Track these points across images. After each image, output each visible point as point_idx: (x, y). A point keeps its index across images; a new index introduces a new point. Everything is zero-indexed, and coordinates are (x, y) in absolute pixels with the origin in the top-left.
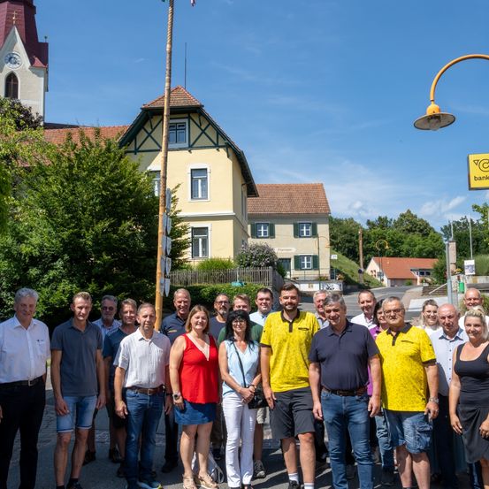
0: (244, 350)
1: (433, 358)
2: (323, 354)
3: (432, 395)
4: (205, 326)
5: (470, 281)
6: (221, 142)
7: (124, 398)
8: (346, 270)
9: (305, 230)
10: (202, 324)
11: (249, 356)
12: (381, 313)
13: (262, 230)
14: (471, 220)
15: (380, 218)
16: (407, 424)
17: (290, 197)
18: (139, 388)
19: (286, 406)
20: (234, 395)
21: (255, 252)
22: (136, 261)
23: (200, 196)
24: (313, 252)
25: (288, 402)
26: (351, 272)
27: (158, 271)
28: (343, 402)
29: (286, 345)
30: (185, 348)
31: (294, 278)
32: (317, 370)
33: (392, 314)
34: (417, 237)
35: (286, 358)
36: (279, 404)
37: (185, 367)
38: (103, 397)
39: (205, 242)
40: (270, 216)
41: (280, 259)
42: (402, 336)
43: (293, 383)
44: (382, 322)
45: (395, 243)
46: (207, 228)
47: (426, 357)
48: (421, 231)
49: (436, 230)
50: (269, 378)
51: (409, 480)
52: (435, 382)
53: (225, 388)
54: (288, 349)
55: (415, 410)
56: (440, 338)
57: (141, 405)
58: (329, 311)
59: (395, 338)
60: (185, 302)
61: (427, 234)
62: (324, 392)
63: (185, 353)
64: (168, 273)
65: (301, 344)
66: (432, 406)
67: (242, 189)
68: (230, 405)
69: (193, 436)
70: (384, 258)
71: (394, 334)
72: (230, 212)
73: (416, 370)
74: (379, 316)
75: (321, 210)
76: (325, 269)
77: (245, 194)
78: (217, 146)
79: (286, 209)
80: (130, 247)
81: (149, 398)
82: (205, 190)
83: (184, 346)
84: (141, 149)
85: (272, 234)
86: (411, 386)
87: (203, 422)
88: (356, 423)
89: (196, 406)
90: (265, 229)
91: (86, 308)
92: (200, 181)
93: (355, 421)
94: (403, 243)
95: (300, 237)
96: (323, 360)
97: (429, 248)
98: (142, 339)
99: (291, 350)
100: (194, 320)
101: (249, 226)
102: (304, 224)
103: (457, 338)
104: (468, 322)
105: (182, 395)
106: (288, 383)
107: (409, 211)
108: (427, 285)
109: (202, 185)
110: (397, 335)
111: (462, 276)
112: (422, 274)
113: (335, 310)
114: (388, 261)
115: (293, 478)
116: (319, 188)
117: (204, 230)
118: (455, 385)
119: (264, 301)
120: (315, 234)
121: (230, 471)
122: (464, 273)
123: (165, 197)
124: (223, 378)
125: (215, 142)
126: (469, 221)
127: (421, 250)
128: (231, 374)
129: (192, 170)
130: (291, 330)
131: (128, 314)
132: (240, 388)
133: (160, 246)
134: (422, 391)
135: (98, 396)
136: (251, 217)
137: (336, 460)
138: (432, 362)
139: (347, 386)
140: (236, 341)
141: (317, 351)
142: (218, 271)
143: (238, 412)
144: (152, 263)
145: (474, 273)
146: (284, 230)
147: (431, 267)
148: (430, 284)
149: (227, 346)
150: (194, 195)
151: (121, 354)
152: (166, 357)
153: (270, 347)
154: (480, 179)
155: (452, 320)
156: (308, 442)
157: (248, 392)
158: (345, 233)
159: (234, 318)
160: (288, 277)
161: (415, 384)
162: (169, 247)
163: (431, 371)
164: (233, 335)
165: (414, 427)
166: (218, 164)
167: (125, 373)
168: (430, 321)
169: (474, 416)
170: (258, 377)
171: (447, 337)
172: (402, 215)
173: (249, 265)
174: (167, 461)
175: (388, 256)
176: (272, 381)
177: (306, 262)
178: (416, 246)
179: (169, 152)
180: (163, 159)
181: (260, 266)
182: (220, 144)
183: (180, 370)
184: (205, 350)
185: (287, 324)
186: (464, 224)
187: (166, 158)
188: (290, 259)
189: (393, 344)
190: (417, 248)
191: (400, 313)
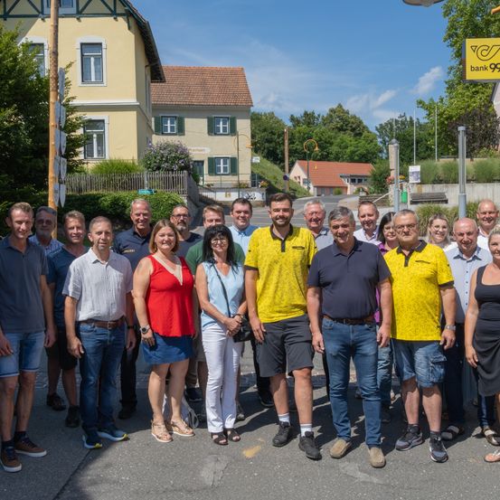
0: (226, 274)
1: (451, 280)
2: (327, 277)
3: (449, 322)
4: (173, 244)
5: (414, 190)
6: (120, 9)
7: (78, 335)
8: (269, 176)
9: (221, 125)
10: (169, 242)
11: (233, 281)
12: (388, 228)
13: (169, 125)
14: (411, 118)
15: (306, 114)
16: (420, 355)
17: (204, 83)
18: (96, 321)
19: (277, 338)
20: (216, 326)
21: (165, 153)
22: (21, 161)
23: (93, 80)
24: (231, 153)
25: (280, 333)
26: (275, 178)
27: (51, 174)
28: (351, 332)
29: (277, 267)
30: (152, 271)
31: (208, 185)
32: (317, 296)
33: (406, 229)
34: (347, 137)
35: (277, 283)
36: (268, 336)
37: (153, 295)
38: (51, 332)
39: (101, 138)
40: (178, 108)
41: (195, 161)
42: (416, 256)
43: (286, 312)
44: (389, 238)
45: (324, 144)
46: (103, 121)
47: (444, 279)
48: (353, 130)
49: (370, 130)
50: (257, 307)
51: (416, 416)
52: (452, 307)
53: (205, 319)
54: (280, 272)
55: (429, 339)
56: (455, 258)
57: (101, 341)
58: (337, 227)
59: (407, 258)
60: (144, 215)
61: (360, 134)
62: (326, 321)
63: (152, 278)
64: (63, 178)
65: (295, 266)
66: (449, 334)
67: (146, 72)
68: (212, 339)
69: (164, 376)
70: (311, 162)
71: (407, 253)
72: (133, 101)
73: (432, 294)
74: (386, 232)
75: (241, 102)
76: (245, 175)
77: (149, 78)
78: (114, 14)
79: (198, 99)
80: (11, 144)
81: (109, 333)
82: (99, 72)
83: (151, 269)
84: (12, 13)
85: (181, 130)
86: (426, 313)
87: (180, 359)
88: (365, 355)
89: (170, 340)
90: (172, 123)
91: (27, 222)
92: (92, 59)
93: (364, 352)
94: (332, 144)
95: (215, 134)
96: (327, 284)
97: (362, 151)
98: (97, 261)
99: (284, 273)
100: (158, 238)
101: (153, 119)
102: (220, 118)
103: (475, 258)
104: (493, 241)
105: (151, 328)
106: (280, 312)
107: (340, 106)
108: (364, 194)
109: (95, 64)
110: (410, 254)
111: (405, 184)
112: (353, 181)
113: (344, 226)
114: (316, 165)
115: (284, 418)
116: (238, 74)
117: (98, 124)
118: (473, 313)
119: (242, 214)
120: (233, 131)
121: (211, 415)
122: (407, 181)
123: (56, 79)
124: (203, 306)
125: (113, 9)
126: (408, 119)
127: (353, 152)
128: (211, 301)
129: (82, 44)
130: (283, 249)
131: (75, 231)
132: (224, 319)
133: (52, 143)
134: (437, 318)
135: (45, 331)
136: (156, 108)
137: (338, 397)
138: (450, 285)
139: (357, 313)
140: (216, 262)
141: (319, 274)
142: (121, 175)
143: (222, 346)
144: (41, 165)
145: (419, 181)
146: (196, 126)
147: (369, 174)
148: (367, 194)
149: (206, 269)
150: (85, 77)
151: (71, 280)
152: (127, 283)
153: (256, 269)
154: (478, 69)
155: (471, 237)
156: (305, 378)
157: (234, 323)
158: (265, 130)
159: (213, 236)
160: (201, 183)
161: (430, 310)
162: (64, 144)
163: (448, 295)
164: (212, 256)
165: (427, 358)
166: (116, 37)
167: (77, 303)
168: (438, 237)
169: (494, 347)
170: (244, 305)
171: (464, 257)
172: (332, 111)
173: (159, 168)
174: (123, 405)
175: (314, 160)
176: (259, 311)
177: (222, 166)
178: (346, 147)
179: (60, 20)
180: (52, 28)
181: (173, 170)
182: (118, 12)
183: (146, 298)
184: (177, 272)
185: (279, 242)
186: (403, 123)
187: (56, 27)
188: (203, 162)
189: (406, 265)
190: (348, 151)
191: (415, 228)
